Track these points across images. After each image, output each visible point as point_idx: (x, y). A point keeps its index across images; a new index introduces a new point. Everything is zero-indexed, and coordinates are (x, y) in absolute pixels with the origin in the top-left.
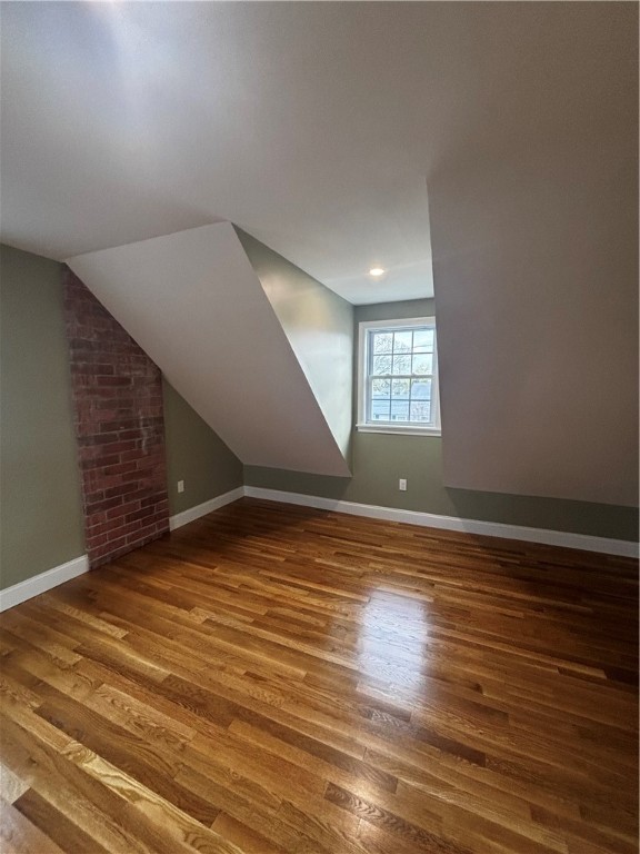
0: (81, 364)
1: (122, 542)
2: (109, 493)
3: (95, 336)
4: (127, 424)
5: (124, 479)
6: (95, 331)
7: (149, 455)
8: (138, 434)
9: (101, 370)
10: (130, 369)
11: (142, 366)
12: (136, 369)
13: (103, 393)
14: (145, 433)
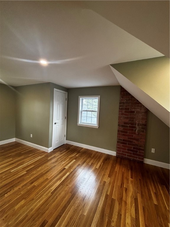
0: (121, 108)
1: (125, 155)
2: (124, 140)
3: (125, 101)
4: (132, 124)
5: (129, 138)
6: (126, 99)
7: (138, 134)
8: (135, 127)
9: (126, 109)
10: (135, 109)
11: (140, 108)
12: (137, 109)
13: (126, 115)
14: (138, 128)
